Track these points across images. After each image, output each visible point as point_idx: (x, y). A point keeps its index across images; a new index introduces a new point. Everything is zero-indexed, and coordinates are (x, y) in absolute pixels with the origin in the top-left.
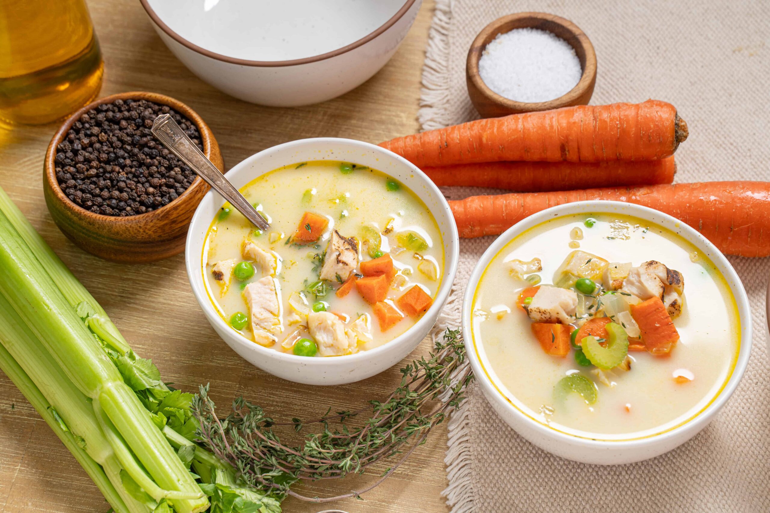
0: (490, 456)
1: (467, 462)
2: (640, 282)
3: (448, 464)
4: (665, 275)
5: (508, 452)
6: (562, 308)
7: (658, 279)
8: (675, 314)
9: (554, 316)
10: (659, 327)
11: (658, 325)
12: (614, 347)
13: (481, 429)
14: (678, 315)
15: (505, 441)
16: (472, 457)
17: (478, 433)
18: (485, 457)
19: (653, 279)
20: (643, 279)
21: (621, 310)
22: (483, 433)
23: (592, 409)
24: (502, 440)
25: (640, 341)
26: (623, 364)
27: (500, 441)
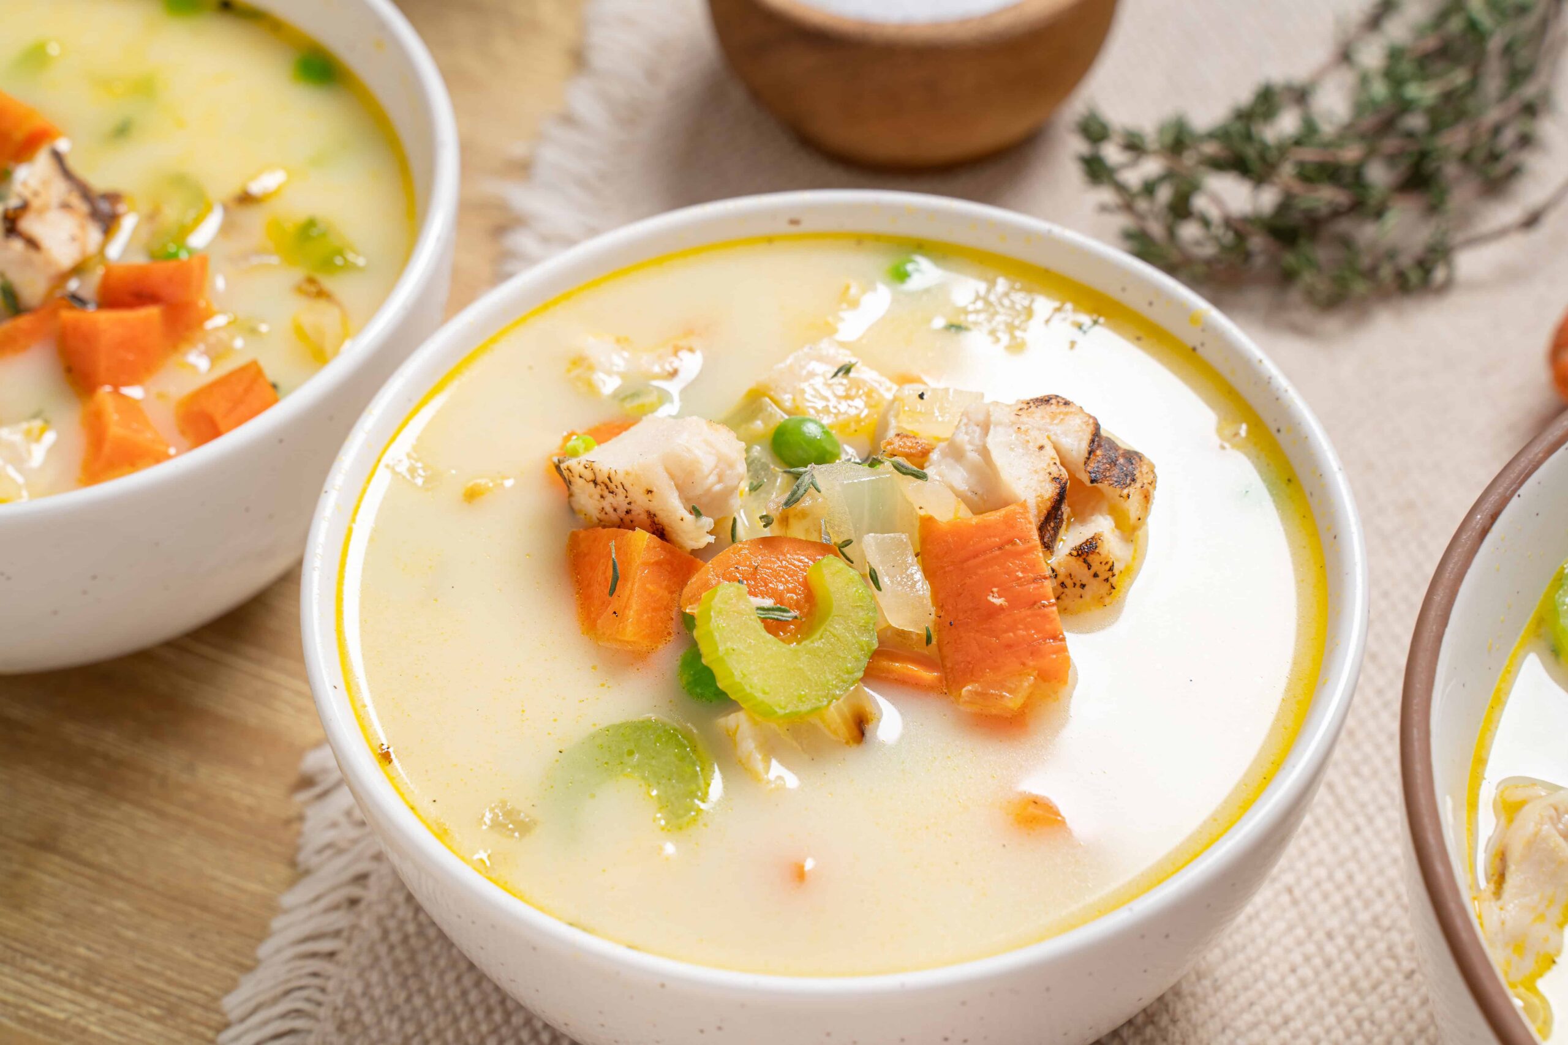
0: (385, 1022)
1: (299, 1023)
2: (985, 452)
3: (233, 1016)
4: (1084, 446)
5: (456, 1020)
6: (672, 476)
7: (1050, 451)
8: (1088, 592)
9: (641, 502)
10: (1001, 608)
11: (998, 601)
12: (816, 642)
13: (392, 924)
14: (1100, 601)
15: (458, 979)
16: (322, 1012)
17: (376, 933)
18: (368, 1018)
19: (1033, 447)
20: (996, 442)
21: (883, 524)
22: (395, 937)
23: (670, 848)
24: (450, 977)
25: (926, 651)
26: (836, 714)
27: (441, 975)
